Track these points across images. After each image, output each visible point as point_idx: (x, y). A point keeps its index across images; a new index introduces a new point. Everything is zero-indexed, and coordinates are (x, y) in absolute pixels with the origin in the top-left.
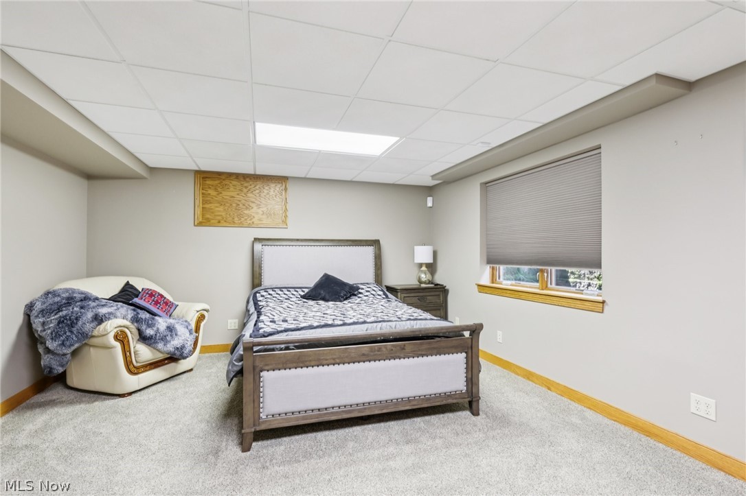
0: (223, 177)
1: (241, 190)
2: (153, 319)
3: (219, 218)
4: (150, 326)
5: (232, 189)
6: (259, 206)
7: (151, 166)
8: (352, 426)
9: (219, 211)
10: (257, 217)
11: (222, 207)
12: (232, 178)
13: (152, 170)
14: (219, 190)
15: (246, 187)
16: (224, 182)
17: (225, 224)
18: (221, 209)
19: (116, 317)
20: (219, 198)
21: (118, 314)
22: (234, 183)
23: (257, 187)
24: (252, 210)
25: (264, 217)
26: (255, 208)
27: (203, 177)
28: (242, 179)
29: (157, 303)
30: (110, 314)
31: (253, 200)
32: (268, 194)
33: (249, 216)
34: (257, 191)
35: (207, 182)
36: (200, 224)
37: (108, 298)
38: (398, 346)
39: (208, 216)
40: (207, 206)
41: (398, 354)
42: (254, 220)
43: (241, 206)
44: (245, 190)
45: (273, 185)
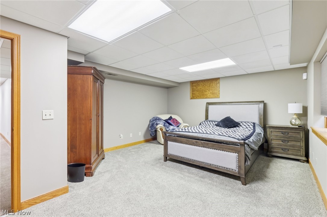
0: (198, 82)
1: (203, 86)
2: (169, 126)
3: (197, 96)
4: (168, 128)
5: (200, 86)
6: (209, 90)
7: (179, 82)
8: (193, 167)
9: (197, 94)
10: (209, 95)
11: (198, 92)
12: (200, 82)
13: (180, 84)
14: (197, 86)
15: (205, 84)
16: (198, 84)
17: (199, 98)
18: (197, 93)
19: (160, 124)
20: (197, 89)
21: (160, 123)
22: (201, 83)
23: (209, 84)
24: (207, 92)
25: (211, 94)
26: (208, 91)
27: (192, 83)
28: (203, 82)
29: (174, 122)
30: (159, 123)
31: (207, 88)
32: (212, 85)
33: (206, 94)
34: (209, 85)
35: (194, 85)
36: (191, 99)
37: (164, 119)
38: (206, 143)
39: (194, 96)
40: (193, 92)
41: (205, 146)
42: (207, 96)
43: (203, 91)
44: (205, 85)
45: (214, 82)
